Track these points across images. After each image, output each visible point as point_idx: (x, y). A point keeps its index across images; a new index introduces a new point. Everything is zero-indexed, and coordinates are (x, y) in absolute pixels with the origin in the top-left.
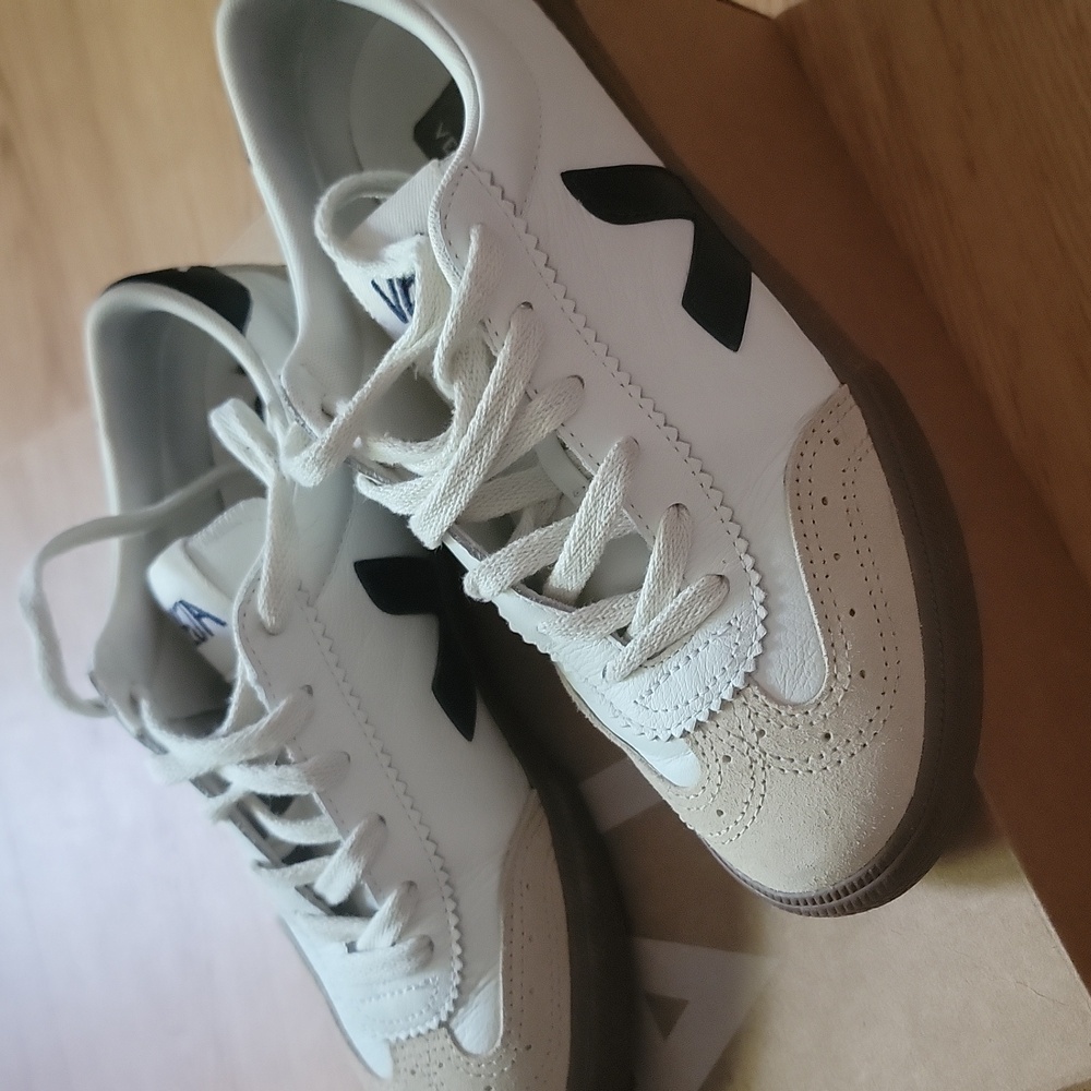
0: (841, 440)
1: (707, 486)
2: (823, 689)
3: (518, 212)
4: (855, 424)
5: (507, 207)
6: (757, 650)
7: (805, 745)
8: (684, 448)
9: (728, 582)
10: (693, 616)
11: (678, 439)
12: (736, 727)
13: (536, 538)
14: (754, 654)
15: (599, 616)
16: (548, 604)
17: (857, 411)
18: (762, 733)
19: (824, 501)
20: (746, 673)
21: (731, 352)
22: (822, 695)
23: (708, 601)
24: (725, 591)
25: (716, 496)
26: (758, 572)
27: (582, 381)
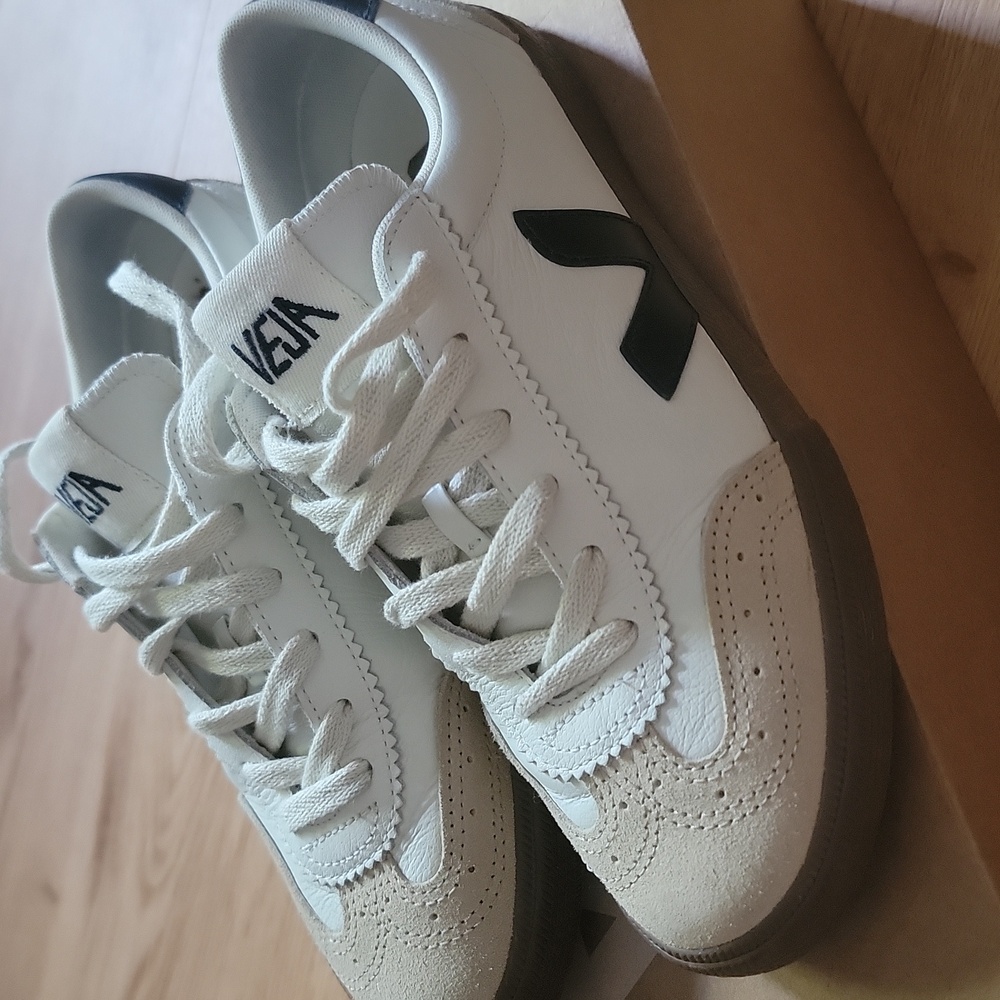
0: (764, 497)
1: (623, 530)
2: (720, 746)
3: (465, 246)
4: (781, 481)
5: (453, 239)
6: (660, 698)
7: (699, 801)
8: (603, 491)
9: (637, 628)
10: (600, 658)
11: (598, 482)
12: (634, 775)
13: (454, 573)
14: (656, 703)
15: (510, 650)
16: (463, 635)
17: (785, 468)
18: (658, 783)
19: (740, 557)
20: (646, 722)
21: (664, 400)
22: (719, 753)
23: (615, 646)
24: (633, 637)
25: (632, 542)
26: (667, 621)
27: (509, 415)
